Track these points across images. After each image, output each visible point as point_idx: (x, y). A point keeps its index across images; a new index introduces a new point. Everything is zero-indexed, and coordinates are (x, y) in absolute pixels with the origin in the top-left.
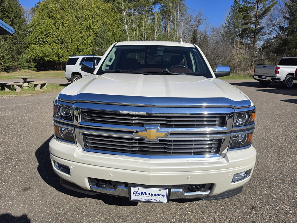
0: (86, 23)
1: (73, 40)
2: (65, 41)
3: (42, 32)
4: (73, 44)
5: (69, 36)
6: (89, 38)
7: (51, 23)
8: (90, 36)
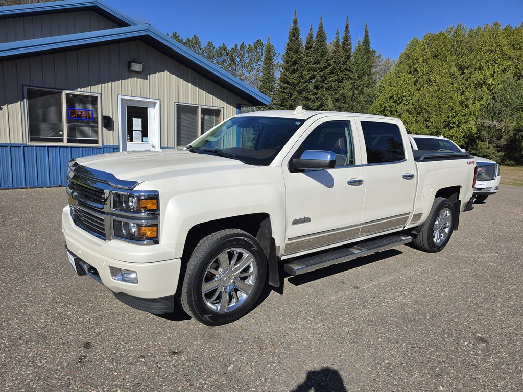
0: (478, 76)
1: (442, 106)
2: (425, 109)
3: (392, 97)
4: (440, 114)
5: (435, 101)
6: (478, 104)
7: (409, 82)
8: (481, 99)
